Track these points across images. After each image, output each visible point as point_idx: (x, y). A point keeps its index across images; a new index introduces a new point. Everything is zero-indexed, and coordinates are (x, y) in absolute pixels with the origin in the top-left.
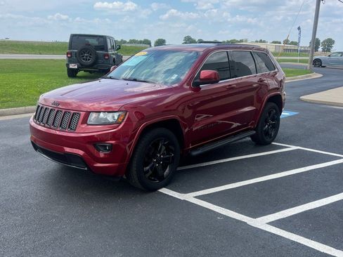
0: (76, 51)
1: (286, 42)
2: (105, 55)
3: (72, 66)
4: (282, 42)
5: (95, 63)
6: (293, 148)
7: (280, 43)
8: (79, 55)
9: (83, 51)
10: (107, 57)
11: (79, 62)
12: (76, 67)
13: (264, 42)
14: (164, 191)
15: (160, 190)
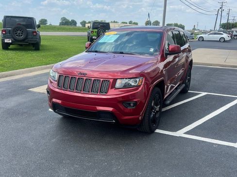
0: (10, 29)
1: (130, 23)
2: (33, 32)
3: (7, 41)
4: (128, 23)
5: (26, 38)
6: (204, 94)
7: (127, 23)
8: (13, 32)
9: (16, 29)
10: (35, 34)
11: (13, 38)
12: (11, 42)
13: (117, 22)
14: (157, 131)
15: (156, 131)
